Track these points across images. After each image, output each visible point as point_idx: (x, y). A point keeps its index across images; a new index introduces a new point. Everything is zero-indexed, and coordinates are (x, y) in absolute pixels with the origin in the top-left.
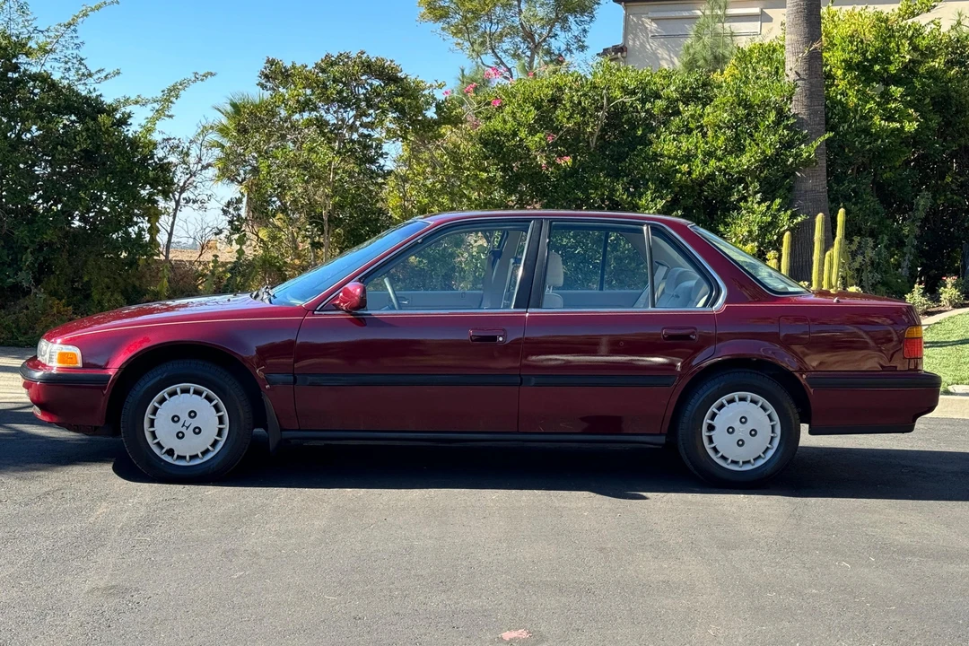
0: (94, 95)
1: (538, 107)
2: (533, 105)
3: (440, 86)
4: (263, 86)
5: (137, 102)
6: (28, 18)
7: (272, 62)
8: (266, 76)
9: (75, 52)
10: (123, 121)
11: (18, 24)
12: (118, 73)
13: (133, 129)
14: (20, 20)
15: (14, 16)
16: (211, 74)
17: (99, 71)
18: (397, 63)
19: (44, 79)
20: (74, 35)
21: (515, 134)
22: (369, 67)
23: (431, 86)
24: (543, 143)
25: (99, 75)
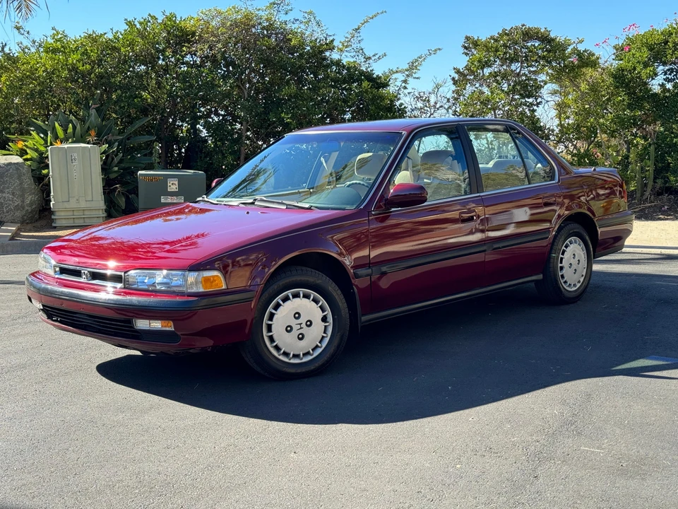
0: (369, 70)
1: (651, 48)
2: (647, 47)
3: (581, 42)
4: (467, 54)
5: (397, 72)
6: (322, 29)
7: (468, 38)
8: (466, 48)
9: (359, 45)
10: (386, 85)
11: (318, 33)
12: (385, 55)
13: (392, 89)
14: (319, 31)
15: (315, 28)
16: (439, 49)
17: (374, 56)
18: (549, 29)
19: (338, 63)
20: (358, 35)
21: (635, 69)
22: (528, 34)
23: (574, 42)
24: (651, 73)
25: (375, 58)
